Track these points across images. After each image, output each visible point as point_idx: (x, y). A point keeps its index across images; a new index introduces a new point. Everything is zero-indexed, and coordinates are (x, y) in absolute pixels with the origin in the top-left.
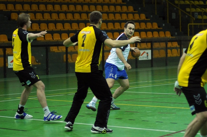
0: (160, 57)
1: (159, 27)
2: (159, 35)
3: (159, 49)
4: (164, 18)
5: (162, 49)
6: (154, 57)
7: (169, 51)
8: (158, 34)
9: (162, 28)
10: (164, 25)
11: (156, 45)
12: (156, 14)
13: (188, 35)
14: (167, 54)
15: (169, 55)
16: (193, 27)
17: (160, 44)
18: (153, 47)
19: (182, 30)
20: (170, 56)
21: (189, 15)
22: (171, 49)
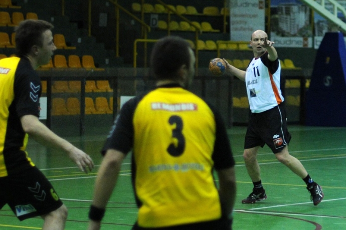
0: (69, 114)
1: (68, 44)
2: (68, 64)
3: (65, 96)
4: (81, 25)
5: (73, 95)
6: (52, 114)
7: (88, 101)
8: (65, 62)
9: (75, 48)
10: (79, 40)
11: (60, 86)
12: (63, 15)
13: (133, 66)
14: (83, 106)
15: (88, 111)
16: (146, 47)
17: (68, 85)
18: (53, 91)
19: (119, 54)
20: (90, 113)
21: (139, 20)
22: (94, 95)
